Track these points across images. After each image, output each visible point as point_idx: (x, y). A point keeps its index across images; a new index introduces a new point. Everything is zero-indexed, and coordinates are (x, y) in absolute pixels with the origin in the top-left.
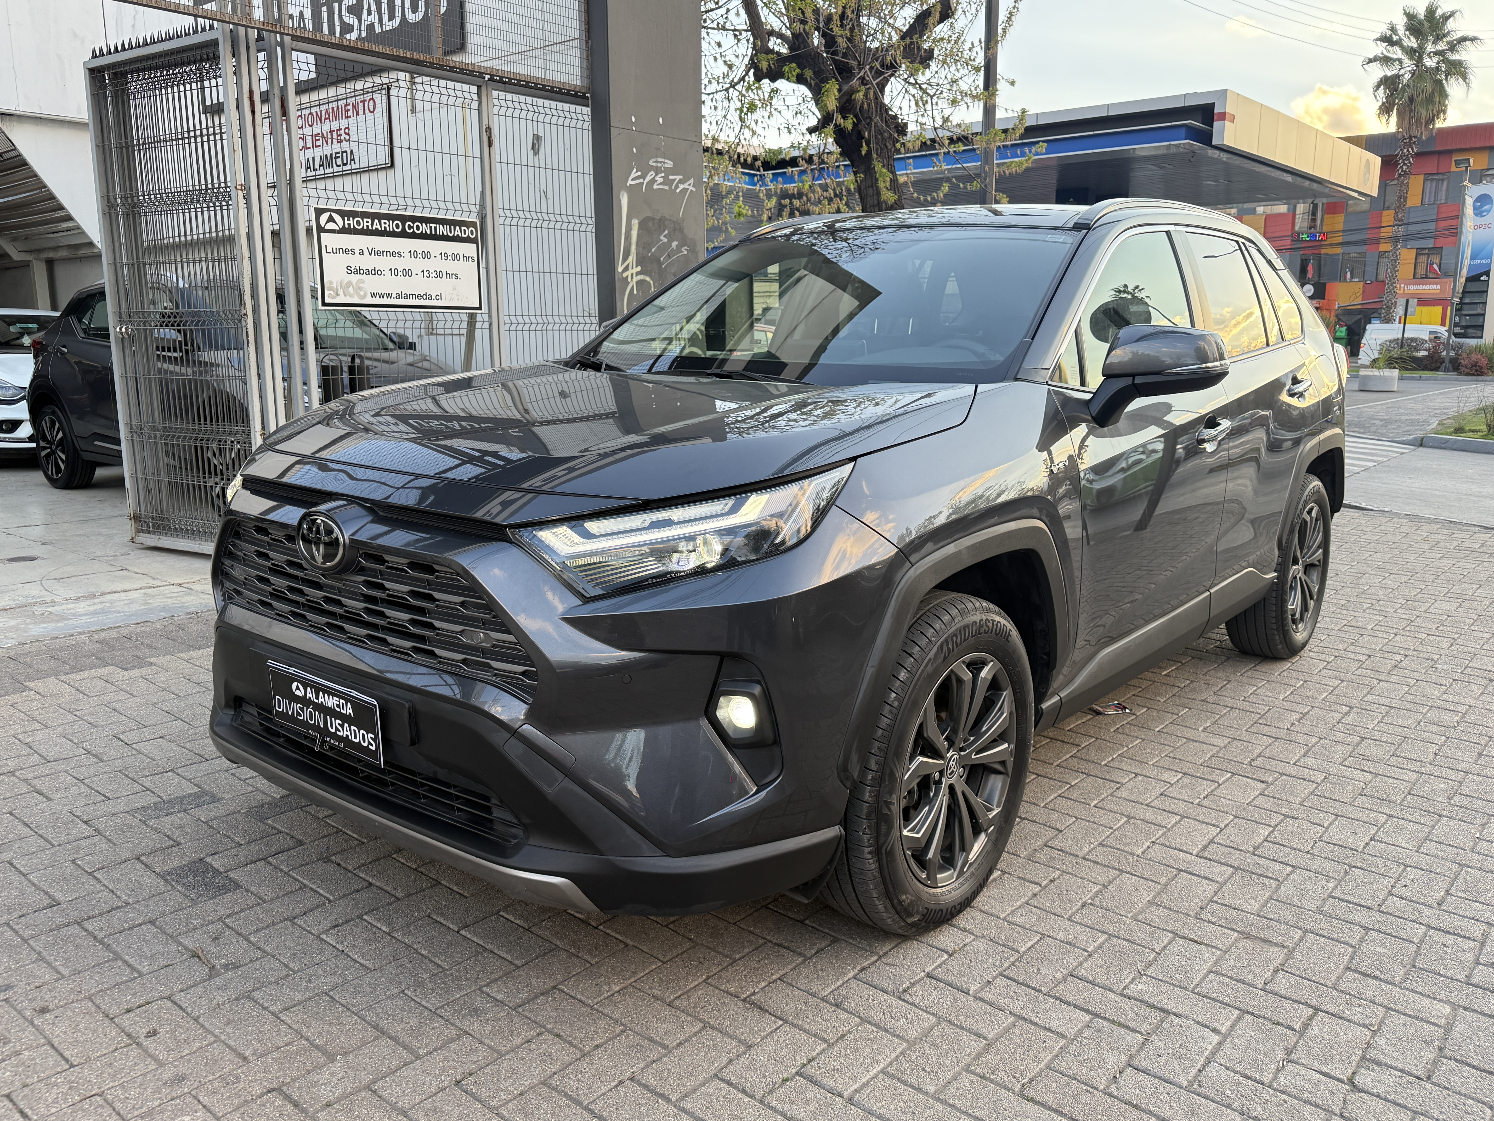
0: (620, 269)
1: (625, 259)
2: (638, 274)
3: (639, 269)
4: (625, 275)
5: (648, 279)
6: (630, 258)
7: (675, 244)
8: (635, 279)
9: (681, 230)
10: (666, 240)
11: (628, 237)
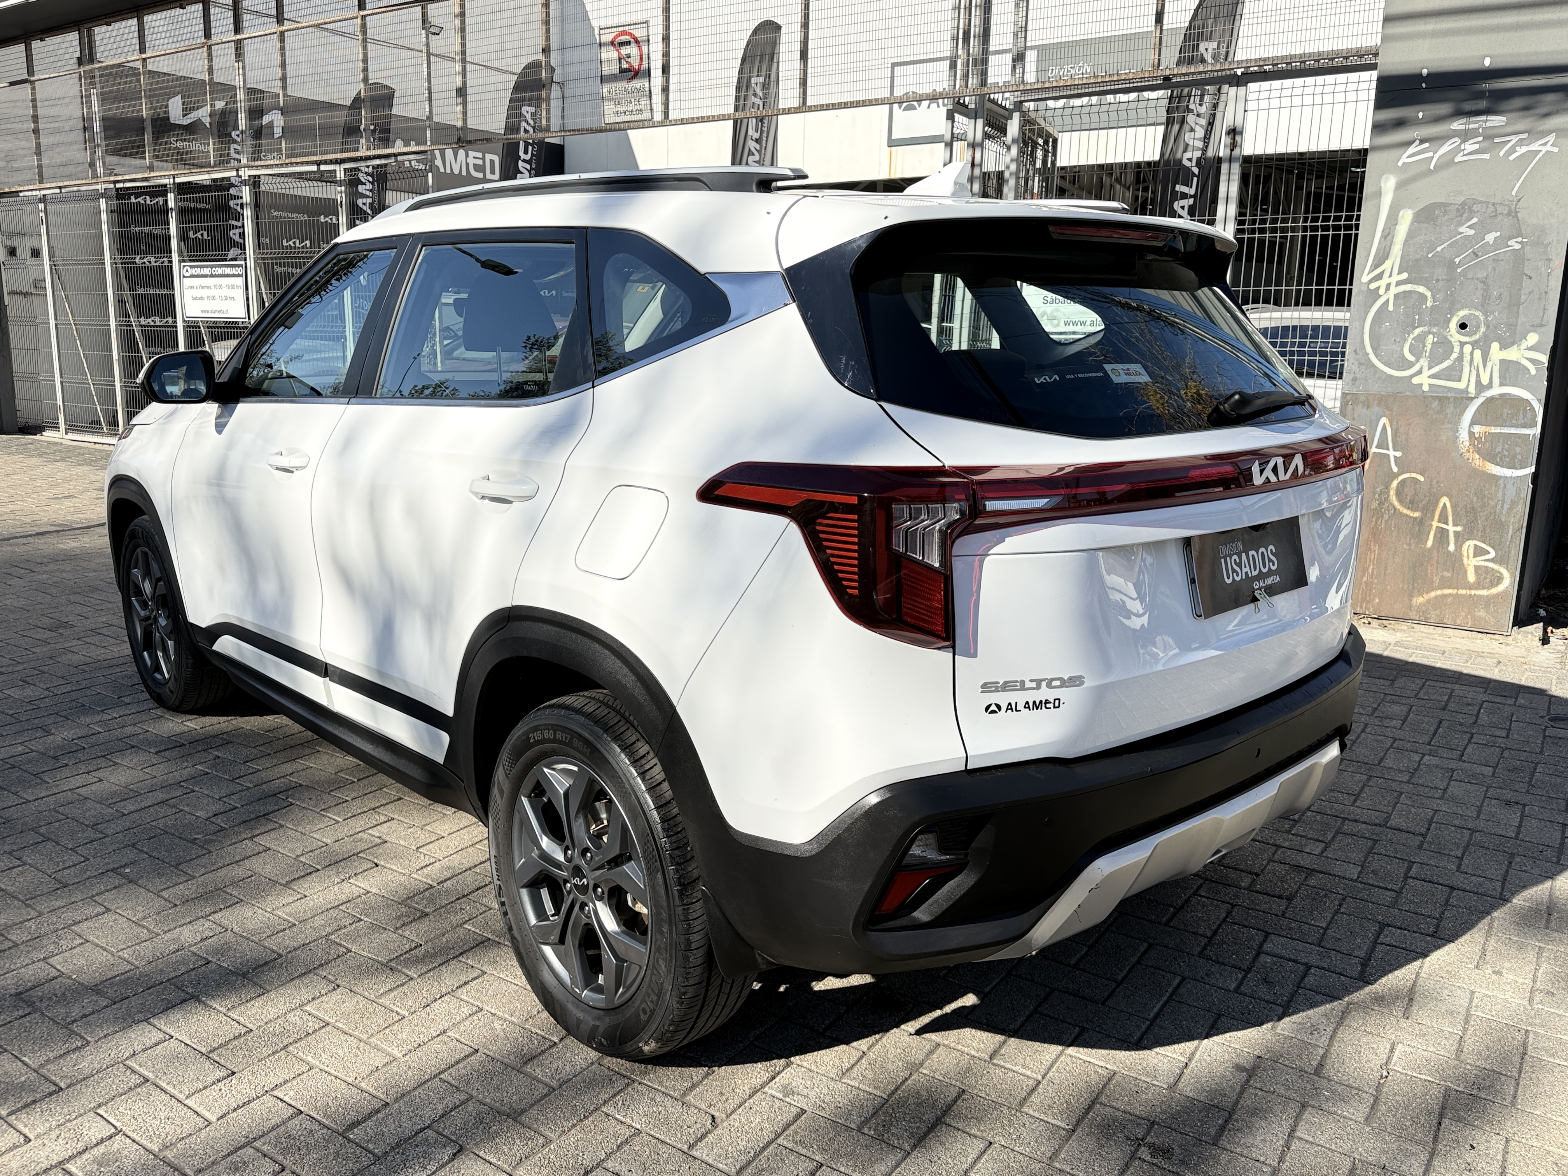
0: (1365, 279)
1: (1376, 266)
2: (1399, 283)
3: (1405, 276)
4: (1373, 286)
5: (1421, 289)
6: (1387, 264)
7: (1490, 238)
8: (1394, 290)
9: (1513, 214)
10: (1472, 232)
11: (1388, 235)
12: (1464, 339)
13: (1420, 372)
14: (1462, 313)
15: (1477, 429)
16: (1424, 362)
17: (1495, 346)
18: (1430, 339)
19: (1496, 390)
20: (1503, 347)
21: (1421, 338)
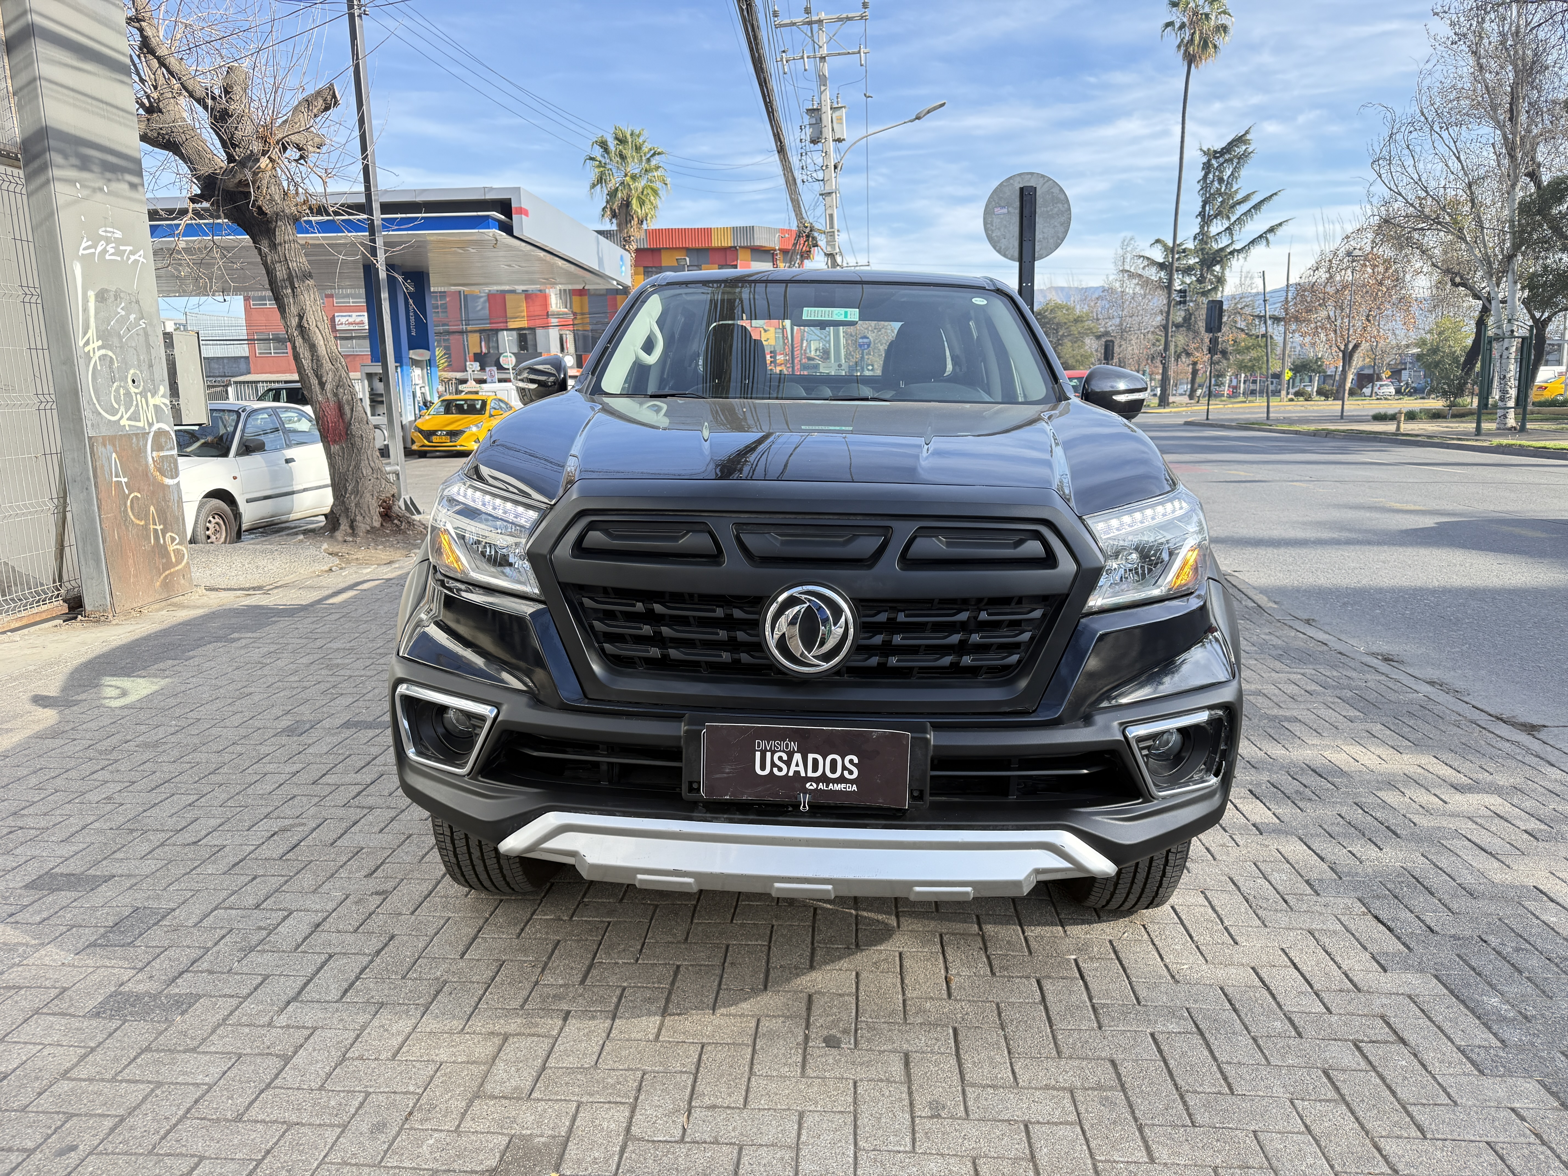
0: (81, 343)
1: (85, 333)
2: (99, 348)
3: (100, 343)
4: (86, 350)
5: (110, 353)
6: (90, 332)
7: (132, 317)
8: (98, 354)
9: (138, 302)
10: (123, 313)
11: (85, 310)
12: (137, 391)
13: (122, 417)
14: (132, 371)
15: (155, 454)
16: (122, 409)
17: (149, 394)
18: (122, 391)
19: (156, 427)
20: (153, 396)
21: (117, 391)
